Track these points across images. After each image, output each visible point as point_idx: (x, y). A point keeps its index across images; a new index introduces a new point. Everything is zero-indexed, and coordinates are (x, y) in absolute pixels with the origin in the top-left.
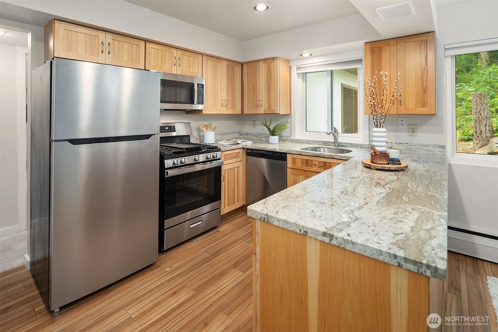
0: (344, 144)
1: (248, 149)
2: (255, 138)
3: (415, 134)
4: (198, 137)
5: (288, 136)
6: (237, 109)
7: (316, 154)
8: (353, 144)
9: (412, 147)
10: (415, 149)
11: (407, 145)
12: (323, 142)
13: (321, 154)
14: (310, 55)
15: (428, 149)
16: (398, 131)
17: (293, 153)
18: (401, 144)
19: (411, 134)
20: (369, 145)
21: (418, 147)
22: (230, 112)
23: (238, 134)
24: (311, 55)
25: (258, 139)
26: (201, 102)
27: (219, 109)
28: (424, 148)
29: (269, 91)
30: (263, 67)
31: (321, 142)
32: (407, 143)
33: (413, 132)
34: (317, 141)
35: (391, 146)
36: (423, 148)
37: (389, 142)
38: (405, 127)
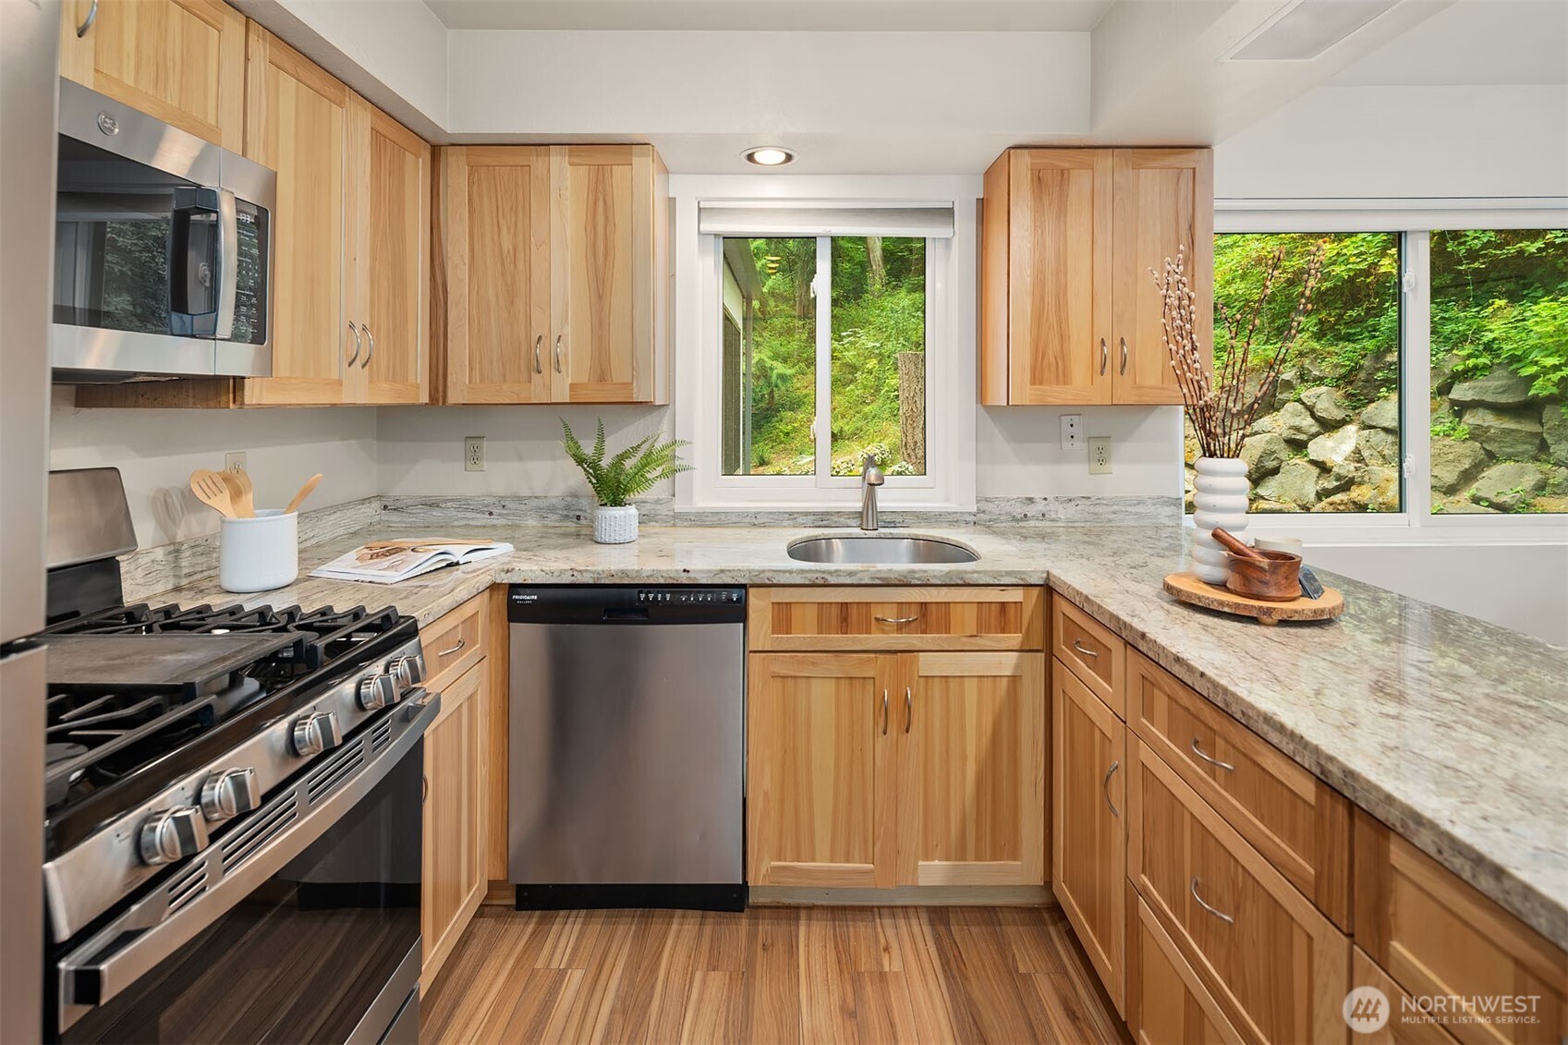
0: (894, 516)
2: (483, 519)
3: (1106, 467)
5: (658, 501)
6: (411, 380)
8: (925, 513)
9: (1100, 509)
10: (1108, 513)
11: (1087, 502)
14: (783, 158)
15: (1142, 510)
16: (1060, 458)
17: (782, 582)
18: (1073, 503)
19: (1096, 466)
20: (979, 511)
21: (1116, 508)
22: (384, 395)
23: (376, 505)
25: (502, 521)
27: (335, 376)
28: (1133, 509)
29: (600, 297)
30: (564, 176)
32: (1089, 498)
33: (1101, 461)
35: (1045, 510)
36: (1129, 509)
37: (1037, 495)
38: (1080, 446)
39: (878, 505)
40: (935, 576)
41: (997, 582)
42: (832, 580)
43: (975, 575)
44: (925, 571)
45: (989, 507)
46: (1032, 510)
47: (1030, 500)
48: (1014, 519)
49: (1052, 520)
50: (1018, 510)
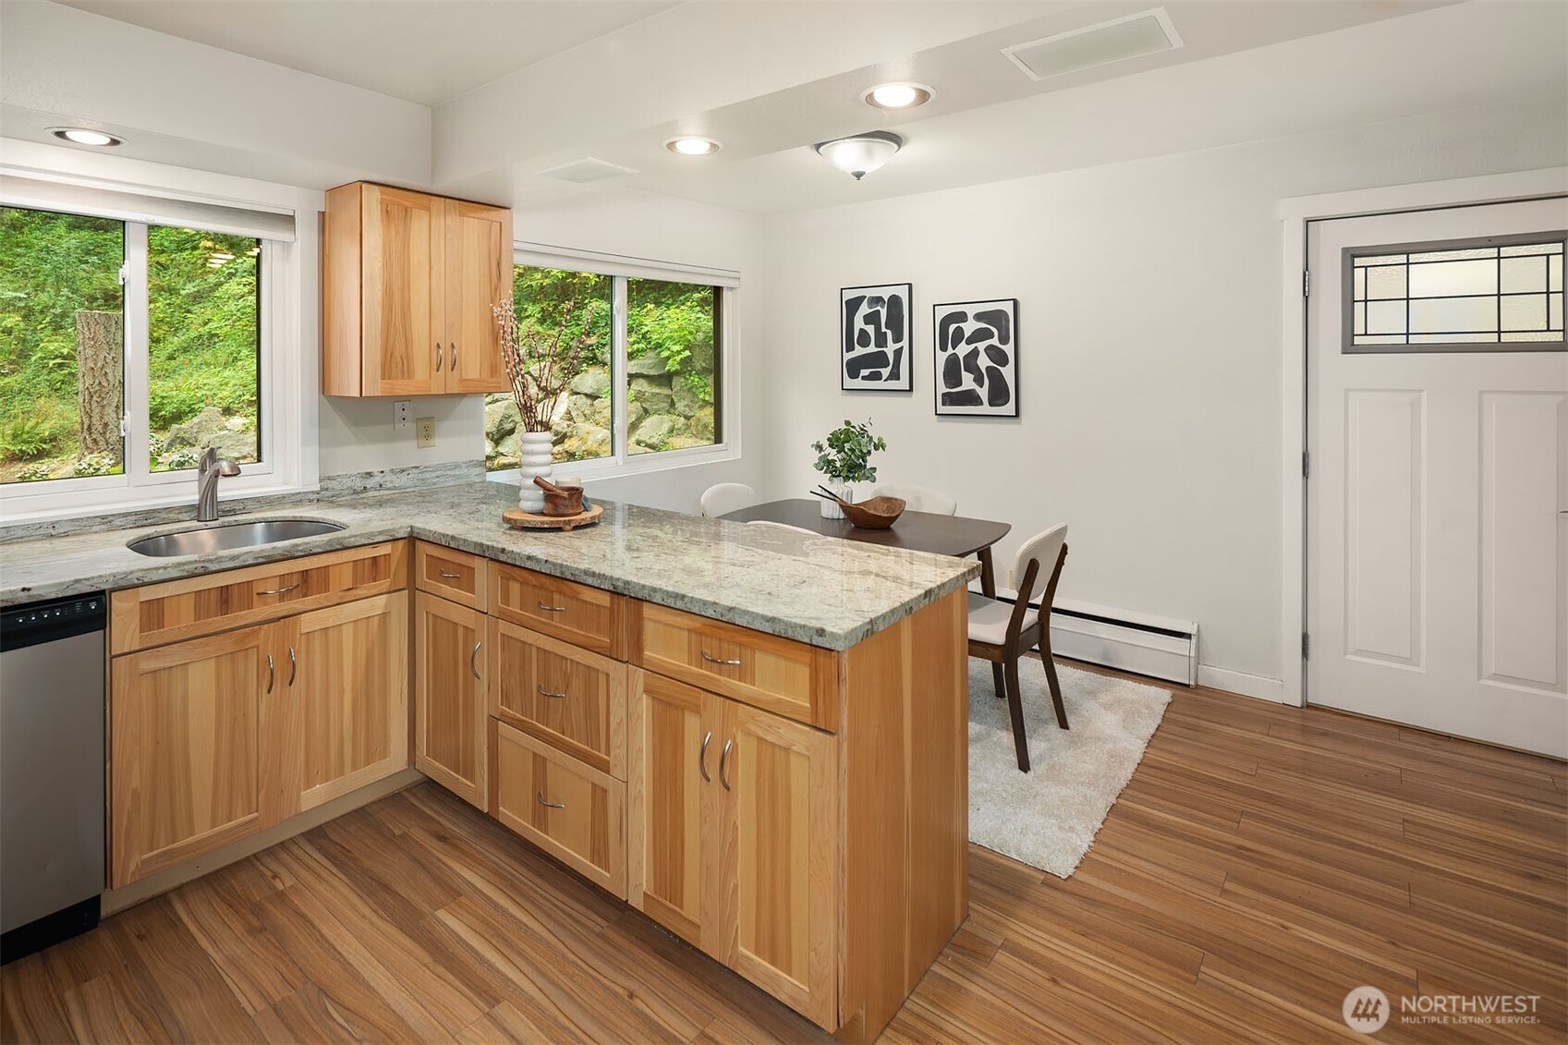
0: (234, 504)
3: (431, 441)
7: (276, 552)
8: (267, 497)
9: (427, 475)
10: (433, 478)
11: (417, 471)
12: (136, 513)
13: (297, 545)
14: (108, 141)
15: (458, 473)
16: (393, 438)
18: (405, 473)
19: (423, 441)
20: (323, 489)
21: (439, 473)
28: (452, 473)
31: (125, 515)
32: (418, 467)
33: (427, 437)
34: (103, 517)
35: (382, 482)
36: (449, 472)
37: (375, 470)
38: (410, 426)
39: (219, 494)
40: (317, 546)
41: (371, 541)
42: (212, 567)
43: (353, 539)
44: (308, 543)
45: (330, 484)
46: (370, 483)
47: (370, 474)
48: (356, 492)
49: (388, 489)
50: (358, 484)
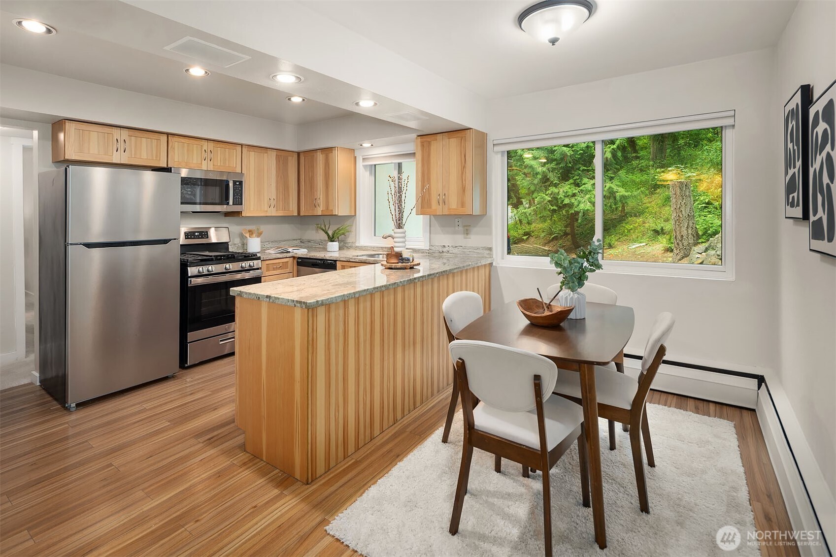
1: (299, 258)
2: (318, 246)
3: (468, 236)
4: (240, 245)
5: (352, 243)
6: (291, 209)
8: (415, 249)
9: (466, 250)
11: (461, 248)
12: (387, 248)
14: (370, 145)
16: (455, 233)
17: (342, 260)
18: (457, 248)
19: (465, 236)
20: (430, 249)
21: (470, 250)
22: (281, 213)
23: (299, 241)
24: (372, 145)
25: (322, 247)
26: (239, 201)
27: (266, 210)
28: (476, 251)
29: (327, 188)
31: (386, 248)
32: (462, 246)
33: (468, 234)
34: (382, 248)
36: (474, 251)
37: (446, 245)
38: (461, 228)
45: (433, 248)
46: (445, 250)
47: (444, 246)
48: (440, 252)
49: (451, 253)
50: (441, 250)
